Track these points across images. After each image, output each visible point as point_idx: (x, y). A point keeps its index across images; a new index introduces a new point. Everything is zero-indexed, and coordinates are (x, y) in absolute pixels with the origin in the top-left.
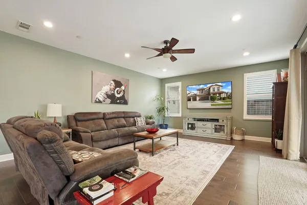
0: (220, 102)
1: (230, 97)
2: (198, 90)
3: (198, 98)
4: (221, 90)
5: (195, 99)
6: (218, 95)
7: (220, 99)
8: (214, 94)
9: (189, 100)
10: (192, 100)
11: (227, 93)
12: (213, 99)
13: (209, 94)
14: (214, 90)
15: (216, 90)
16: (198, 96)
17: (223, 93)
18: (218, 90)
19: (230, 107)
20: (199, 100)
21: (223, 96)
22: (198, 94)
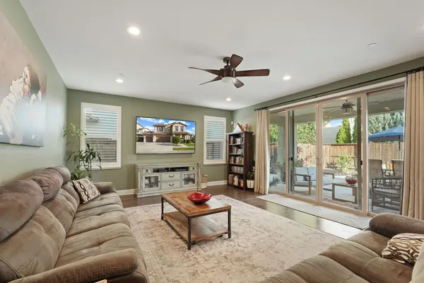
0: (184, 146)
1: (193, 140)
2: (155, 126)
3: (155, 138)
4: (186, 130)
5: (150, 139)
6: (181, 137)
7: (184, 142)
8: (176, 135)
9: (141, 140)
10: (145, 140)
11: (191, 135)
12: (175, 141)
13: (171, 133)
14: (177, 130)
15: (179, 130)
16: (156, 134)
17: (187, 134)
18: (182, 130)
19: (193, 151)
20: (157, 141)
21: (187, 138)
22: (156, 131)
